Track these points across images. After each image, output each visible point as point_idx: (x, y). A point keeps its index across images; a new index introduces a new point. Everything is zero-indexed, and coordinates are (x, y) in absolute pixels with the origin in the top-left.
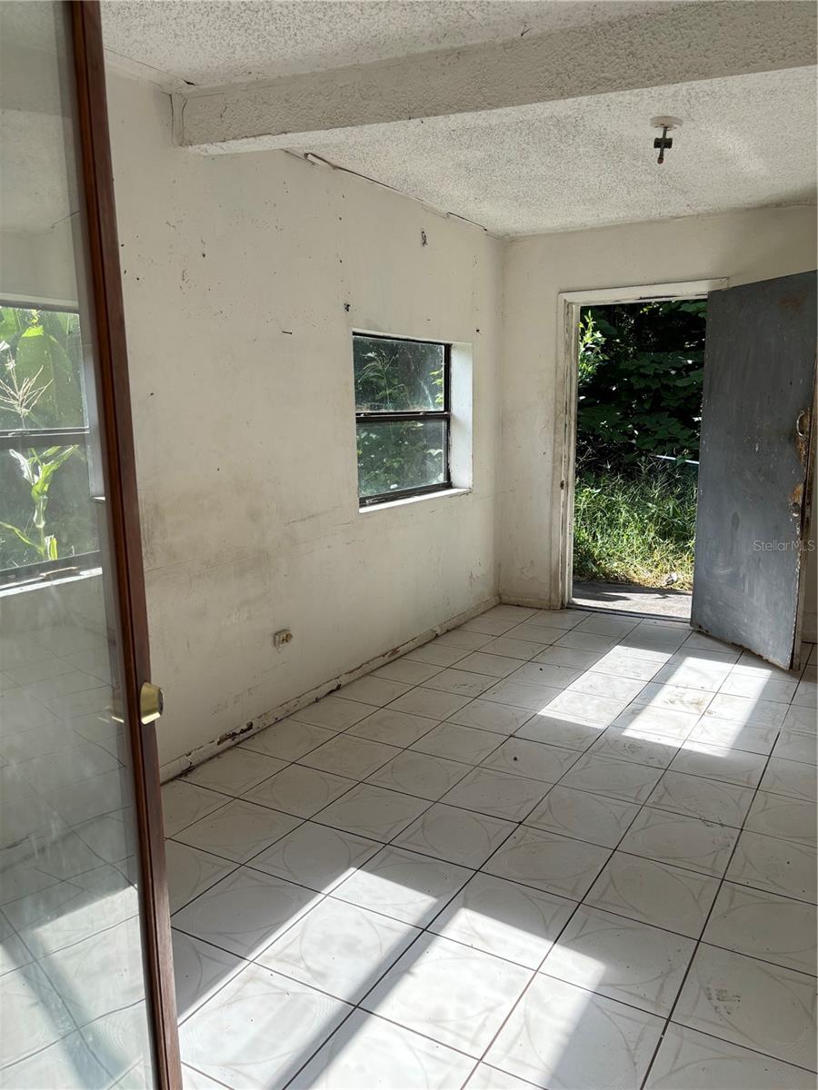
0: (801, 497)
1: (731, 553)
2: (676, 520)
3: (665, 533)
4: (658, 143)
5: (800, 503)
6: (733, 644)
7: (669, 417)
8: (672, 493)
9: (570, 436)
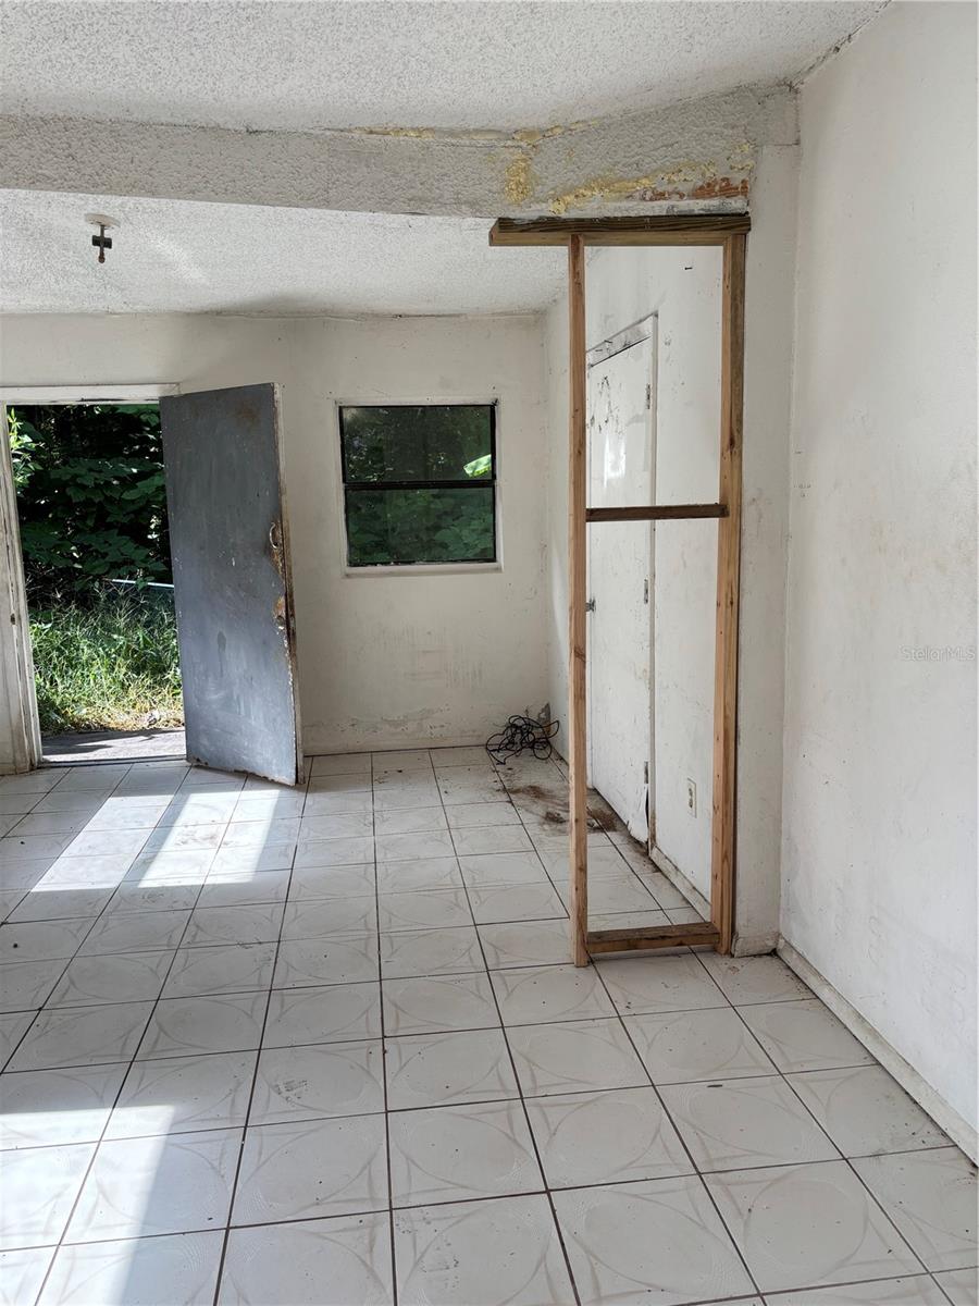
0: (284, 609)
1: (222, 676)
2: (149, 651)
3: (138, 667)
4: (96, 241)
5: (284, 615)
6: (236, 771)
7: (118, 535)
8: (139, 621)
9: (14, 559)
